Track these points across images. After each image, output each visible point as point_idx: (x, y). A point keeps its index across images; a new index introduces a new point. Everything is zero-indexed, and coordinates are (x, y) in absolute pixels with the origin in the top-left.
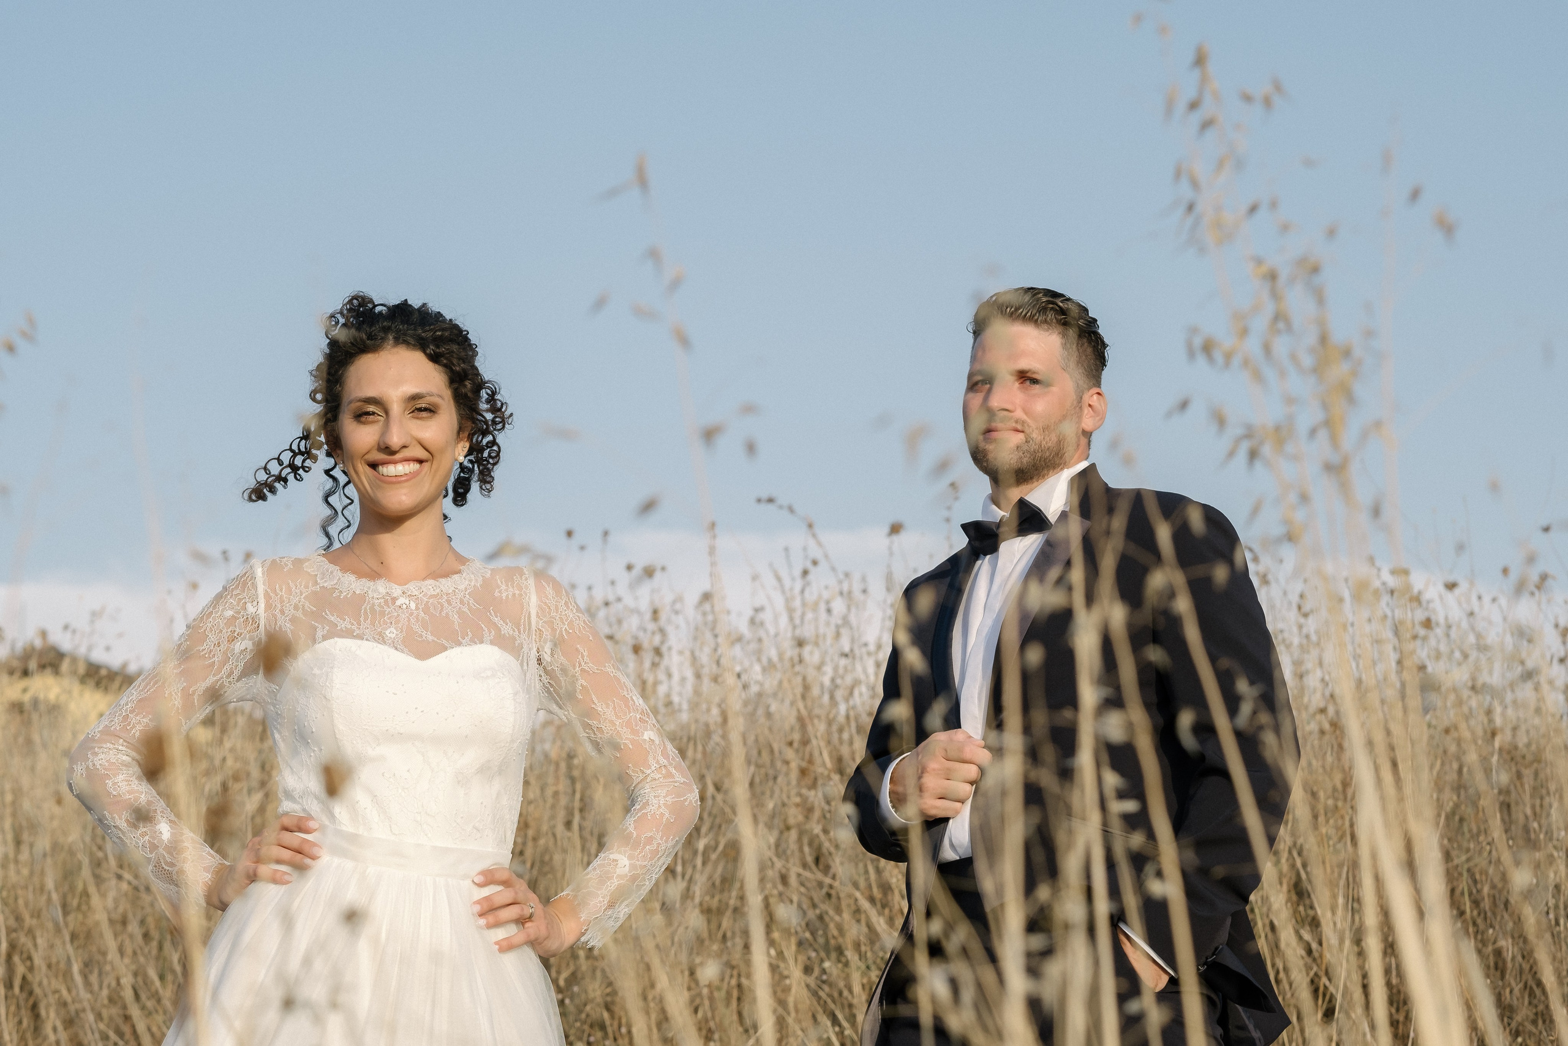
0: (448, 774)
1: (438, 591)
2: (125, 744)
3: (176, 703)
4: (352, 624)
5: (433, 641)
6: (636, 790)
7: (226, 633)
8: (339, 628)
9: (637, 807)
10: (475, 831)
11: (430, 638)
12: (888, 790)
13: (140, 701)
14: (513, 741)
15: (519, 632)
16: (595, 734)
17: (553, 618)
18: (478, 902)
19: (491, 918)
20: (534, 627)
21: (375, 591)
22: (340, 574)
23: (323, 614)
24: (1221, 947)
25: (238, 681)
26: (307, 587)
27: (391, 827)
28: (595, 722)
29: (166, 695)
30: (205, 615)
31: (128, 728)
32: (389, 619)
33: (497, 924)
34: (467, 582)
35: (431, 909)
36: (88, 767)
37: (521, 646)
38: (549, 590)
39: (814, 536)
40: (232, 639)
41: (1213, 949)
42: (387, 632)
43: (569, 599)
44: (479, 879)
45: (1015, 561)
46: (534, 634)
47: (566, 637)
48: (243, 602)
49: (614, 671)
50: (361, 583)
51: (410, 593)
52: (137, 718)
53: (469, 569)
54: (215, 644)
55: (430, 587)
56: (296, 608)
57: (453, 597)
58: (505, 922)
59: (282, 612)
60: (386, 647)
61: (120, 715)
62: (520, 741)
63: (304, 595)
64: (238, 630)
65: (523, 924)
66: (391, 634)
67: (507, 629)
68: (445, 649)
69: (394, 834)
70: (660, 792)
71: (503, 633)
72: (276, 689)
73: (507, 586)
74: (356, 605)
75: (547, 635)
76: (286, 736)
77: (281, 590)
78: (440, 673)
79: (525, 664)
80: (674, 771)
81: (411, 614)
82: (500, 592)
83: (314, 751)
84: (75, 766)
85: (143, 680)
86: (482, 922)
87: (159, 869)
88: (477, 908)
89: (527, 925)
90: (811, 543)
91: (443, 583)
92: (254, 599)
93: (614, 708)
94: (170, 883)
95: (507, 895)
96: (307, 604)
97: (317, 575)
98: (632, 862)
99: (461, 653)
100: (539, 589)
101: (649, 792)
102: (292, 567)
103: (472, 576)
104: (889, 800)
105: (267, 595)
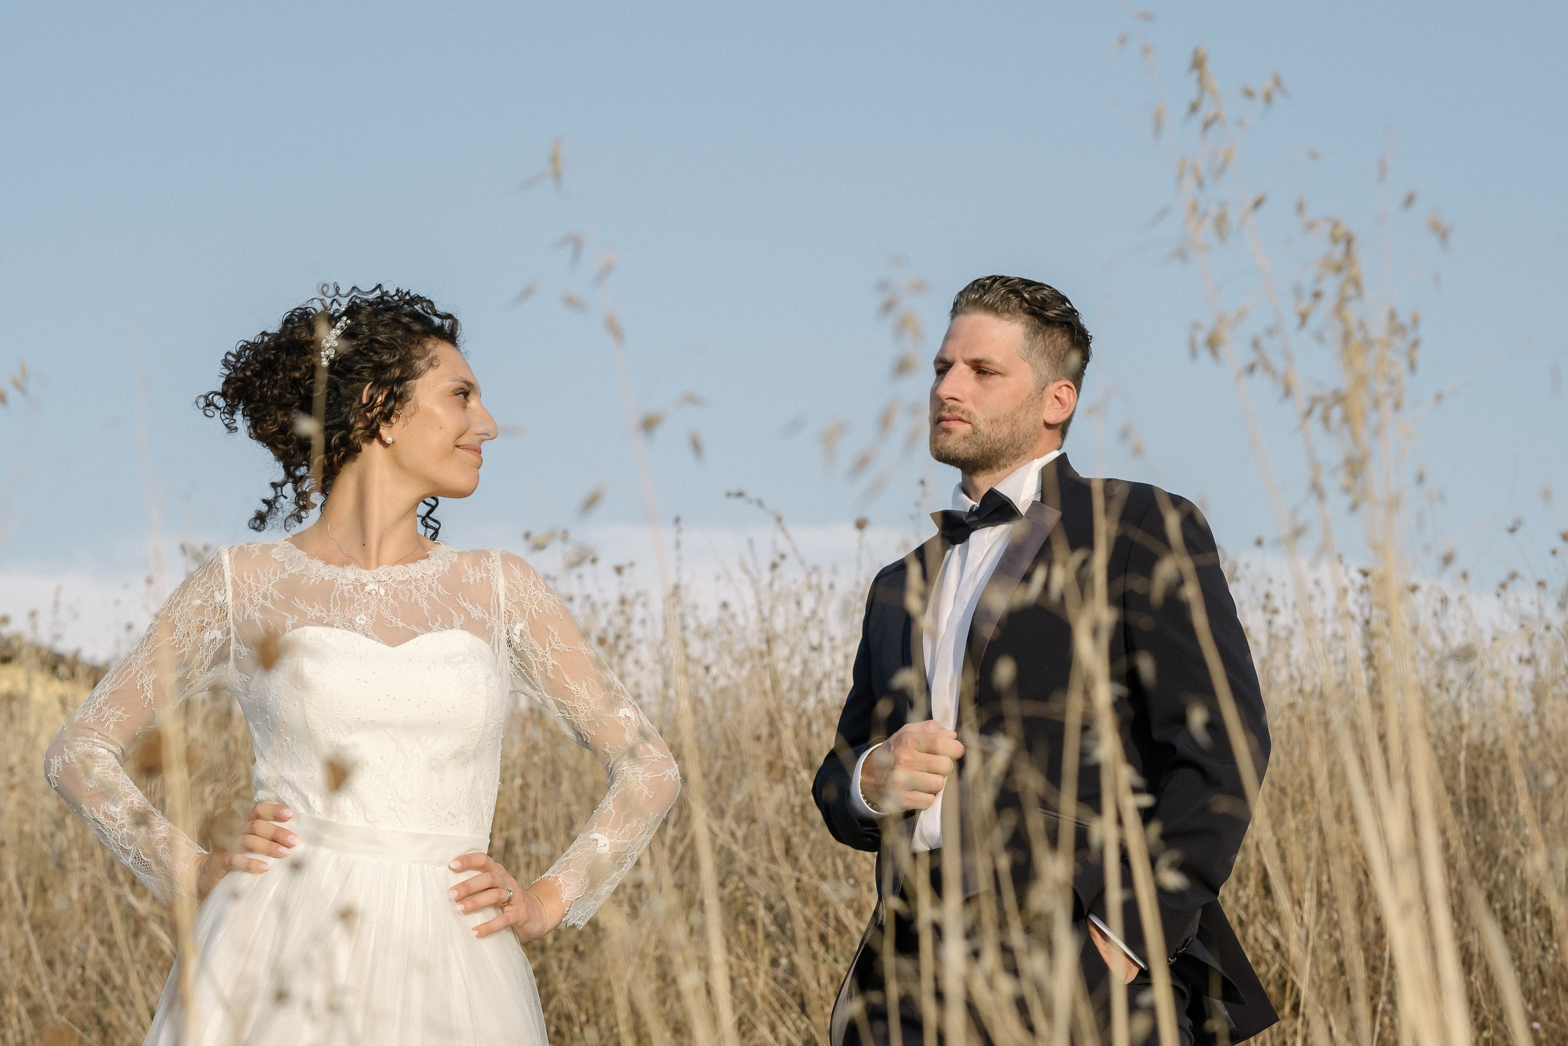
0: (422, 761)
1: (407, 576)
2: (99, 736)
3: (148, 694)
4: (322, 612)
5: (403, 627)
6: (614, 769)
7: (195, 622)
8: (309, 617)
9: (616, 785)
10: (450, 816)
11: (400, 624)
12: (860, 781)
13: (113, 693)
14: (486, 726)
15: (490, 615)
16: (569, 714)
17: (523, 599)
18: (455, 888)
19: (469, 904)
20: (503, 609)
21: (343, 577)
22: (307, 559)
23: (292, 602)
24: (1191, 939)
25: (209, 670)
26: (275, 574)
27: (365, 814)
28: (568, 702)
29: (138, 688)
30: (173, 603)
31: (102, 721)
32: (358, 605)
33: (476, 909)
34: (435, 568)
35: (406, 894)
36: (64, 761)
37: (492, 628)
38: (517, 572)
39: (783, 529)
40: (201, 629)
41: (1184, 941)
42: (357, 619)
43: (537, 579)
44: (457, 865)
45: (985, 551)
46: (503, 617)
47: (536, 617)
48: (210, 590)
49: (586, 649)
50: (329, 569)
51: (379, 578)
52: (111, 710)
53: (436, 554)
54: (184, 635)
55: (400, 573)
56: (265, 597)
57: (422, 583)
58: (484, 907)
59: (251, 601)
60: (357, 634)
61: (93, 708)
62: (493, 725)
63: (272, 583)
64: (206, 620)
65: (502, 908)
66: (361, 621)
67: (476, 613)
68: (415, 635)
69: (369, 822)
70: (638, 768)
71: (473, 617)
72: (247, 679)
73: (475, 570)
74: (324, 593)
75: (516, 617)
76: (259, 725)
77: (249, 578)
78: (410, 660)
79: (496, 647)
80: (651, 747)
81: (381, 600)
82: (467, 577)
83: (286, 740)
84: (51, 760)
85: (115, 672)
86: (460, 907)
87: (139, 860)
88: (455, 894)
89: (507, 909)
90: (780, 537)
91: (412, 569)
92: (221, 587)
93: (588, 687)
94: (150, 874)
95: (485, 880)
96: (276, 592)
97: (284, 562)
98: (613, 841)
99: (432, 639)
100: (506, 570)
101: (627, 770)
102: (259, 554)
103: (440, 562)
104: (860, 791)
105: (234, 582)
